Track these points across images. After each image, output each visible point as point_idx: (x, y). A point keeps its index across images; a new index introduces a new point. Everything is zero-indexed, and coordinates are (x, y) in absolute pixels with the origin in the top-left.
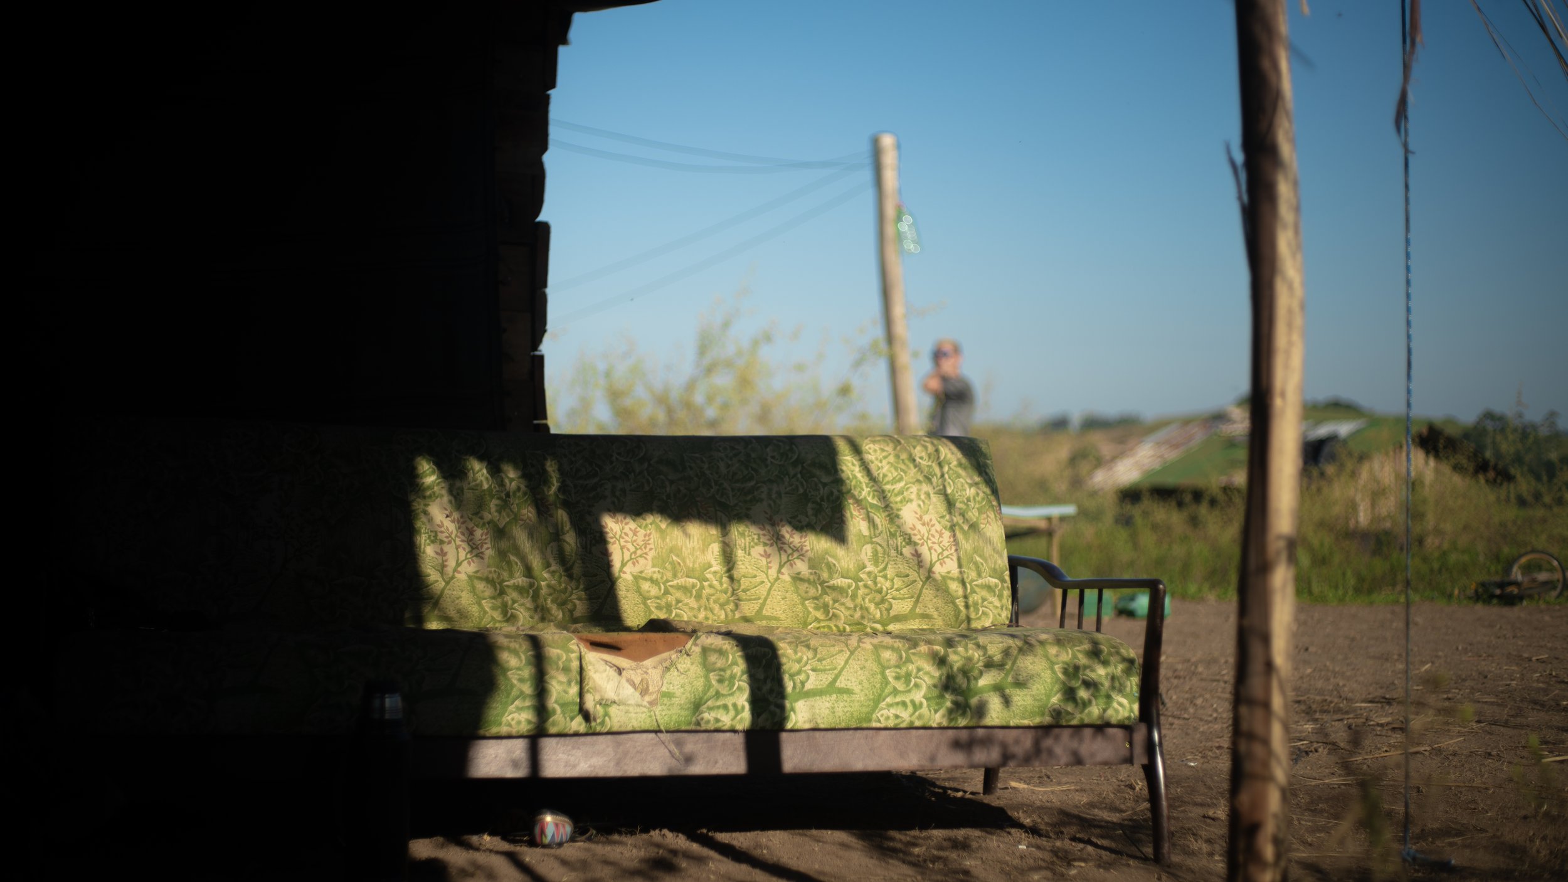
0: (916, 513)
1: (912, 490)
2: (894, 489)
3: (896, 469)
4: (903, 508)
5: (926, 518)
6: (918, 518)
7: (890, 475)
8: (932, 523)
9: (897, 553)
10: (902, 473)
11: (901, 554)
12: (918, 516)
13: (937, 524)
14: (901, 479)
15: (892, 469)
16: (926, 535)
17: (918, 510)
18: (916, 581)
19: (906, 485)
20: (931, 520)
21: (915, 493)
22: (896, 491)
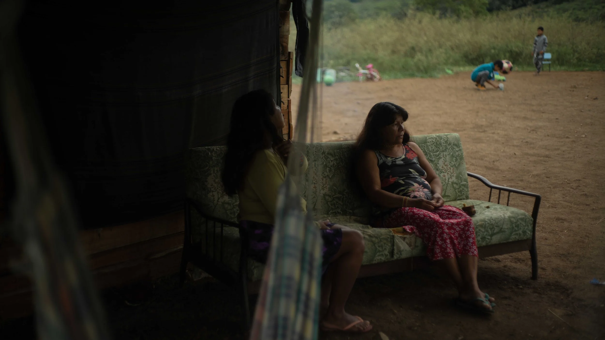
0: (443, 162)
1: (441, 154)
2: (436, 154)
3: (437, 147)
4: (439, 160)
5: (446, 163)
6: (443, 164)
7: (435, 149)
8: (448, 165)
9: (439, 176)
10: (438, 149)
11: (440, 176)
12: (444, 163)
13: (449, 165)
14: (438, 151)
15: (436, 148)
16: (446, 169)
17: (443, 161)
18: (445, 185)
19: (440, 152)
20: (447, 164)
21: (442, 155)
22: (437, 155)
